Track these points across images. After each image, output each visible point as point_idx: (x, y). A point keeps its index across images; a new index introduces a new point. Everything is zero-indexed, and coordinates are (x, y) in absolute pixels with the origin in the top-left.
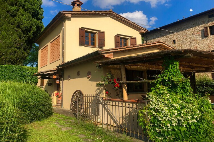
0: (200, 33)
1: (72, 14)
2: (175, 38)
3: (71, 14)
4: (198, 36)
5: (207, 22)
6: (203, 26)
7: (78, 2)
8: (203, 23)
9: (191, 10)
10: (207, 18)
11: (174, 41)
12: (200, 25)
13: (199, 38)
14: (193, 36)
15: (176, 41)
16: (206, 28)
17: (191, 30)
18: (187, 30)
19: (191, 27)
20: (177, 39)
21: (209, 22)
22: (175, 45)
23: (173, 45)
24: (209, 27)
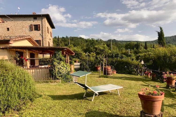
0: (28, 27)
4: (26, 29)
6: (30, 23)
8: (30, 21)
9: (19, 8)
10: (32, 19)
11: (8, 29)
13: (27, 31)
14: (23, 28)
15: (10, 29)
16: (32, 25)
17: (21, 24)
20: (10, 27)
21: (34, 22)
22: (8, 32)
23: (7, 32)
24: (34, 25)
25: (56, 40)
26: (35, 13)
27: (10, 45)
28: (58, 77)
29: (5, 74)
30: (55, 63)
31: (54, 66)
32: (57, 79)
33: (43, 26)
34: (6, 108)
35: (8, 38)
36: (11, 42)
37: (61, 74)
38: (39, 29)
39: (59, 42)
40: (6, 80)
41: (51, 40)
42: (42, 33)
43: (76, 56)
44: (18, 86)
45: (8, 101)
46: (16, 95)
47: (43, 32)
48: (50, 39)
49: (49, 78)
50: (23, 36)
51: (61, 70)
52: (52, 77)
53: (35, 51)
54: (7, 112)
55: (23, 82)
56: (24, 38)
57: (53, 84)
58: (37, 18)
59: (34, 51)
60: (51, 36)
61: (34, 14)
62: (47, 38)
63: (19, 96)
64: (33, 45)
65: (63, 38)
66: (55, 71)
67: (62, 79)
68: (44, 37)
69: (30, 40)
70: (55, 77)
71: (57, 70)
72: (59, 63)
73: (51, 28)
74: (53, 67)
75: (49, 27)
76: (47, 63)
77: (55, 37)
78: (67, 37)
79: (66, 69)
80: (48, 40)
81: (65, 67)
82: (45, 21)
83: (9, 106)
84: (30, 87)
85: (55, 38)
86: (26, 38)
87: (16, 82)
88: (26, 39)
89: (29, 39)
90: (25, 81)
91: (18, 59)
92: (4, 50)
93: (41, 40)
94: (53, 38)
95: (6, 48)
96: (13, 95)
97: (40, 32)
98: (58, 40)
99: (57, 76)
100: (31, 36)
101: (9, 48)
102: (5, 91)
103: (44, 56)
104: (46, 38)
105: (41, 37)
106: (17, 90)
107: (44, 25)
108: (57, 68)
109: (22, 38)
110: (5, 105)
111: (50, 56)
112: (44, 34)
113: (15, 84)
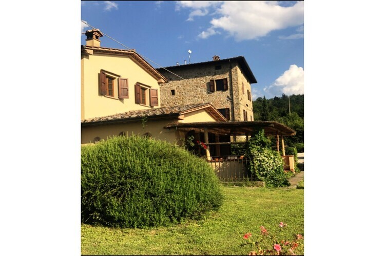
0: (206, 86)
1: (94, 50)
2: (174, 88)
3: (92, 51)
4: (203, 90)
5: (214, 74)
6: (209, 78)
7: (96, 33)
8: (209, 74)
9: (190, 52)
10: (213, 70)
11: (173, 92)
12: (205, 76)
13: (205, 93)
14: (197, 88)
15: (176, 92)
16: (212, 81)
17: (195, 80)
18: (190, 79)
19: (196, 77)
20: (176, 89)
21: (215, 74)
22: (174, 97)
23: (171, 97)
24: (216, 80)
25: (260, 106)
26: (219, 58)
27: (180, 121)
28: (259, 177)
29: (179, 165)
30: (254, 151)
31: (252, 156)
32: (259, 180)
33: (233, 81)
34: (182, 213)
35: (177, 109)
36: (181, 117)
37: (265, 172)
38: (225, 88)
39: (267, 108)
40: (180, 172)
41: (248, 108)
42: (232, 94)
43: (300, 138)
44: (196, 183)
45: (184, 201)
46: (194, 194)
47: (234, 92)
48: (247, 105)
49: (244, 178)
50: (198, 106)
51: (265, 163)
52: (250, 176)
53: (220, 130)
54: (182, 219)
55: (202, 177)
56: (200, 108)
57: (250, 188)
58: (222, 67)
59: (217, 130)
60: (249, 98)
61: (215, 58)
62: (242, 103)
63: (198, 198)
64: (216, 120)
65: (276, 98)
66: (254, 166)
67: (268, 180)
68: (235, 102)
69: (210, 111)
70: (255, 176)
71: (257, 163)
72: (261, 151)
73: (248, 84)
74: (250, 159)
75: (245, 80)
76: (242, 152)
77: (259, 98)
78: (284, 96)
79: (274, 162)
80: (242, 108)
81: (271, 158)
82: (236, 70)
83: (185, 210)
84: (212, 185)
85: (259, 100)
86: (203, 107)
87: (193, 176)
88: (204, 109)
89: (208, 109)
90: (205, 175)
91: (193, 144)
92: (171, 130)
93: (230, 109)
94: (253, 103)
95: (173, 127)
96: (190, 194)
97: (228, 91)
98: (264, 105)
99: (258, 175)
100: (211, 103)
101: (178, 127)
102: (180, 188)
103: (237, 139)
104: (238, 104)
105: (229, 102)
106: (195, 188)
107: (236, 79)
108: (258, 160)
109: (196, 108)
110: (180, 208)
111: (247, 138)
112: (234, 97)
113: (191, 180)
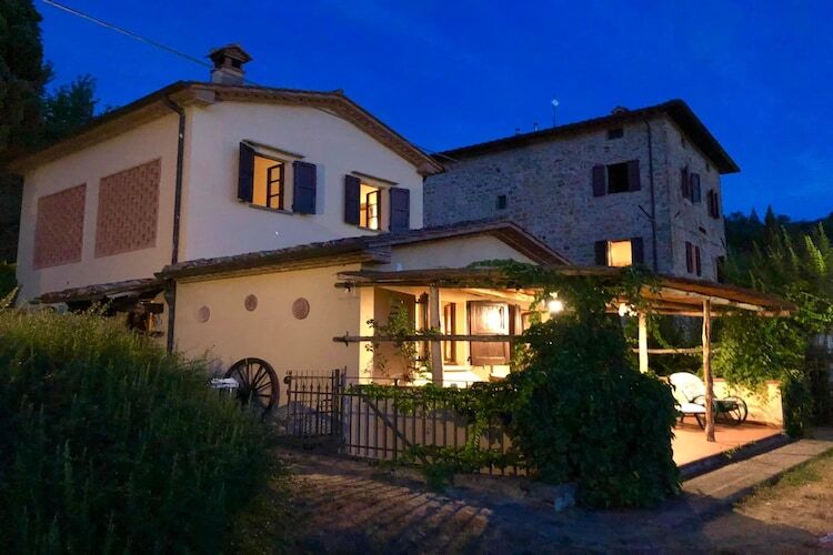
1: (219, 93)
2: (505, 191)
3: (213, 94)
4: (576, 192)
5: (603, 151)
6: (589, 163)
8: (592, 151)
10: (602, 140)
11: (503, 200)
13: (579, 200)
14: (560, 189)
15: (509, 200)
16: (598, 169)
19: (557, 161)
20: (511, 192)
21: (608, 150)
22: (503, 212)
23: (497, 212)
24: (608, 167)
33: (654, 166)
36: (374, 254)
38: (632, 184)
41: (706, 237)
42: (651, 201)
48: (702, 231)
58: (625, 130)
60: (714, 214)
62: (681, 224)
68: (659, 222)
73: (712, 173)
80: (683, 236)
93: (646, 238)
97: (640, 196)
104: (668, 227)
105: (645, 220)
107: (662, 160)
112: (658, 207)
